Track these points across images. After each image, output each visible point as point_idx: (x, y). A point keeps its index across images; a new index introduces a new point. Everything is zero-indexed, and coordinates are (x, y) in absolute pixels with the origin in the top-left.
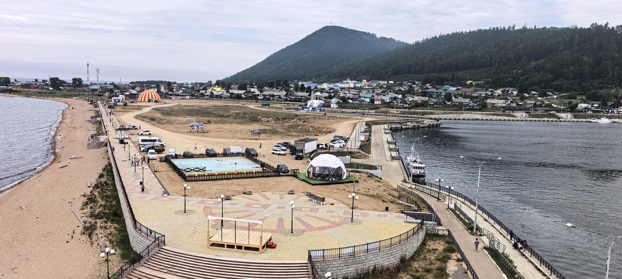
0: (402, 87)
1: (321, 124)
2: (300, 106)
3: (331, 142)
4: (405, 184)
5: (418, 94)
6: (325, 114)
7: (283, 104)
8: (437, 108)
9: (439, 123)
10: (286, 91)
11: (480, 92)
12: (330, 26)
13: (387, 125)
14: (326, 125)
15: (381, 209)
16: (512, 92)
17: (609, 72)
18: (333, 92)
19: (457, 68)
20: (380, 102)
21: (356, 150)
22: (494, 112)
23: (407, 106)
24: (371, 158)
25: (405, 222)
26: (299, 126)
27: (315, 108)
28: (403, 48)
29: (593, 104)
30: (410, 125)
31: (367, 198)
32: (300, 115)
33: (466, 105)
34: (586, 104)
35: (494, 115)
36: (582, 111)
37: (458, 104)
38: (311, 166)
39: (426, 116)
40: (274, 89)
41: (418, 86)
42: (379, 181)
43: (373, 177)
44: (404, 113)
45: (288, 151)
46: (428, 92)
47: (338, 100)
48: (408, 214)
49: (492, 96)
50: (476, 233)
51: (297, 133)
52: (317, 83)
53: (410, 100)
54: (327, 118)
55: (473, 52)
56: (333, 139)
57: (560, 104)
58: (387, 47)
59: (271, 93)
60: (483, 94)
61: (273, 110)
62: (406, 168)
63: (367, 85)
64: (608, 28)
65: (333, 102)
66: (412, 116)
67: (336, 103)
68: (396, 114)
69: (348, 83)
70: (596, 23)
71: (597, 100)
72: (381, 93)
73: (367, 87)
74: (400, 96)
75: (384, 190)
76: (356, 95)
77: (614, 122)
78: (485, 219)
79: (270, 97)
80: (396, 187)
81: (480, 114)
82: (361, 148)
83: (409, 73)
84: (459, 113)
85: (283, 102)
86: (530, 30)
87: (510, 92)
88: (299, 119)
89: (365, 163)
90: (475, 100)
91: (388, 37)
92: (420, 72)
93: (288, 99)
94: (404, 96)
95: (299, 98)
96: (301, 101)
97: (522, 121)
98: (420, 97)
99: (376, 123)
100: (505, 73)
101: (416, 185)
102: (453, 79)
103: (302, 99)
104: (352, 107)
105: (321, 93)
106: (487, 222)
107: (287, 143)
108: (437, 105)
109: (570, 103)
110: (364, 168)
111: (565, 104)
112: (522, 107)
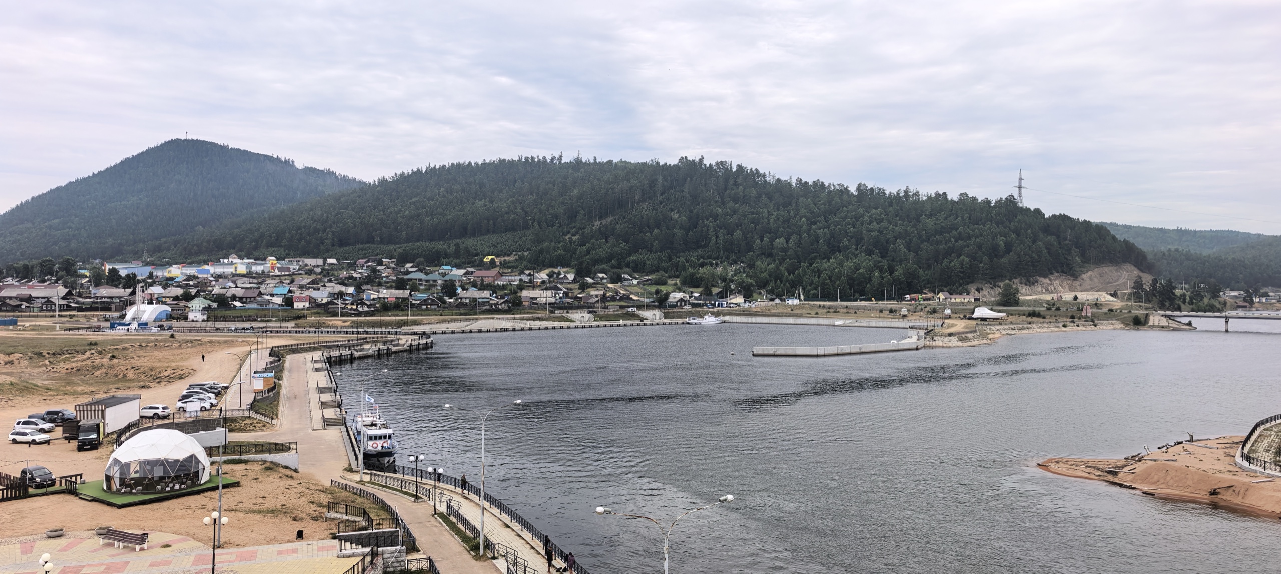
0: (355, 271)
1: (160, 361)
2: (107, 320)
3: (179, 401)
4: (350, 476)
5: (389, 285)
6: (172, 336)
7: (57, 319)
8: (427, 313)
9: (429, 341)
10: (65, 287)
11: (510, 278)
12: (186, 140)
13: (320, 353)
14: (173, 361)
15: (287, 538)
16: (565, 276)
17: (710, 239)
18: (195, 286)
19: (464, 232)
20: (307, 305)
21: (241, 414)
22: (534, 314)
23: (366, 309)
24: (277, 428)
25: (338, 557)
26: (97, 368)
27: (146, 324)
28: (354, 192)
29: (692, 293)
30: (370, 349)
31: (258, 517)
32: (104, 343)
33: (484, 304)
34: (681, 294)
35: (534, 320)
36: (675, 306)
37: (468, 301)
38: (116, 461)
39: (405, 329)
40: (34, 282)
41: (388, 268)
42: (292, 477)
43: (277, 469)
44: (358, 325)
45: (59, 433)
46: (410, 280)
47: (206, 303)
48: (348, 539)
49: (532, 285)
50: (484, 555)
51: (91, 385)
52: (153, 265)
53: (372, 297)
54: (176, 345)
55: (492, 202)
56: (184, 393)
57: (642, 295)
58: (320, 188)
59: (24, 291)
60: (515, 280)
61: (28, 335)
62: (354, 440)
63: (278, 268)
64: (703, 166)
65: (194, 308)
66: (376, 330)
67: (201, 309)
68: (342, 328)
69: (232, 264)
70: (686, 157)
71: (697, 287)
72: (309, 284)
73: (277, 273)
74: (351, 290)
75: (298, 495)
76: (252, 291)
77: (724, 322)
78: (505, 524)
79: (19, 303)
80: (327, 484)
81: (510, 319)
82: (253, 407)
83: (369, 243)
84: (469, 320)
85: (57, 314)
86: (588, 165)
87: (562, 276)
88: (100, 353)
89: (262, 441)
90: (501, 293)
91: (321, 169)
92: (390, 241)
93: (73, 305)
94: (359, 290)
95: (104, 302)
96: (109, 310)
97: (584, 327)
98: (393, 291)
99: (294, 350)
100: (552, 241)
101: (371, 475)
102: (457, 254)
103: (111, 303)
104: (241, 317)
105: (164, 288)
106: (509, 530)
107: (57, 413)
108: (427, 305)
109: (657, 292)
110: (257, 453)
111: (650, 294)
112: (582, 303)
